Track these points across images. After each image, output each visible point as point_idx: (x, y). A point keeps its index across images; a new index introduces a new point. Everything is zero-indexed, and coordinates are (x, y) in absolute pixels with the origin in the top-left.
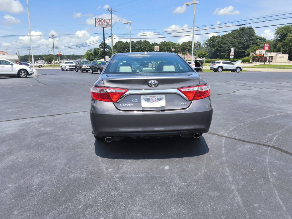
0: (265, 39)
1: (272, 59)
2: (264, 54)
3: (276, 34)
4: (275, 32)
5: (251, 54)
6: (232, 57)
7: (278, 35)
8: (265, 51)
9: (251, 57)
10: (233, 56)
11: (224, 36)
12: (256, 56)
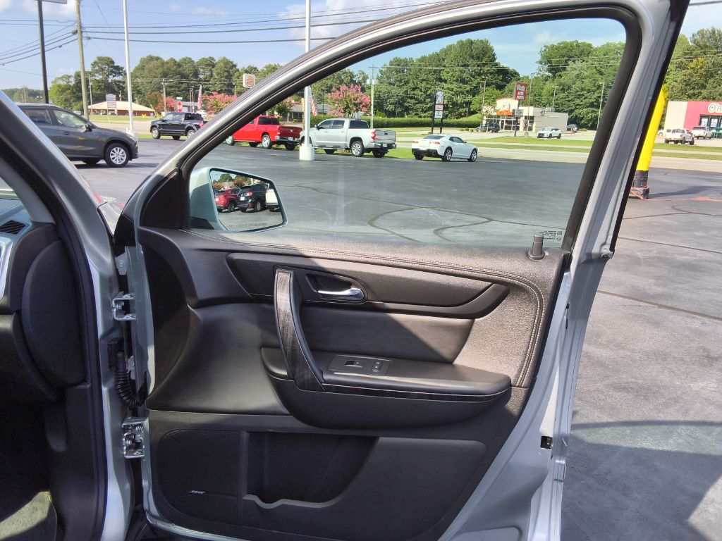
0: (518, 75)
1: (532, 122)
2: (514, 110)
3: (541, 63)
4: (539, 58)
5: (485, 108)
6: (439, 115)
7: (545, 64)
8: (517, 102)
9: (485, 118)
10: (441, 113)
11: (423, 59)
12: (495, 114)
